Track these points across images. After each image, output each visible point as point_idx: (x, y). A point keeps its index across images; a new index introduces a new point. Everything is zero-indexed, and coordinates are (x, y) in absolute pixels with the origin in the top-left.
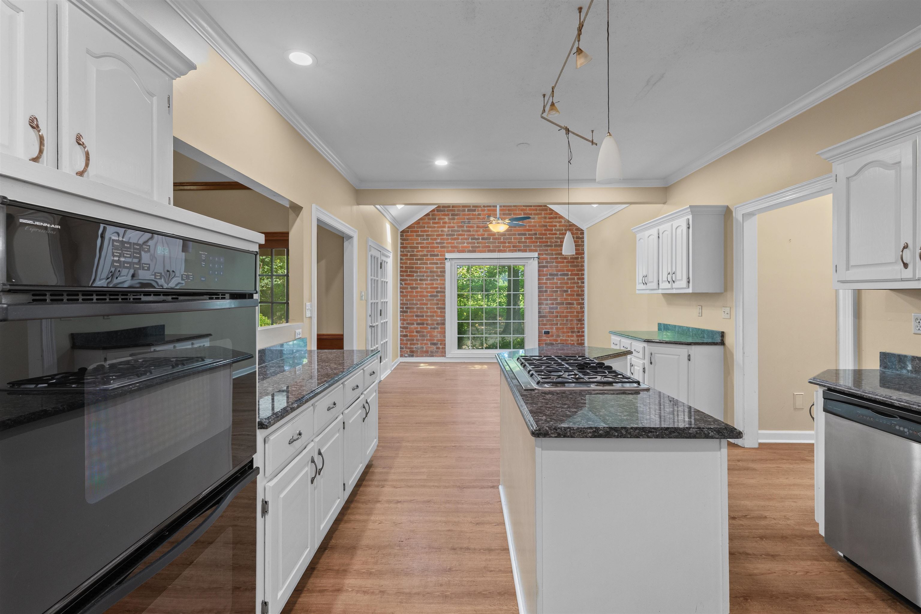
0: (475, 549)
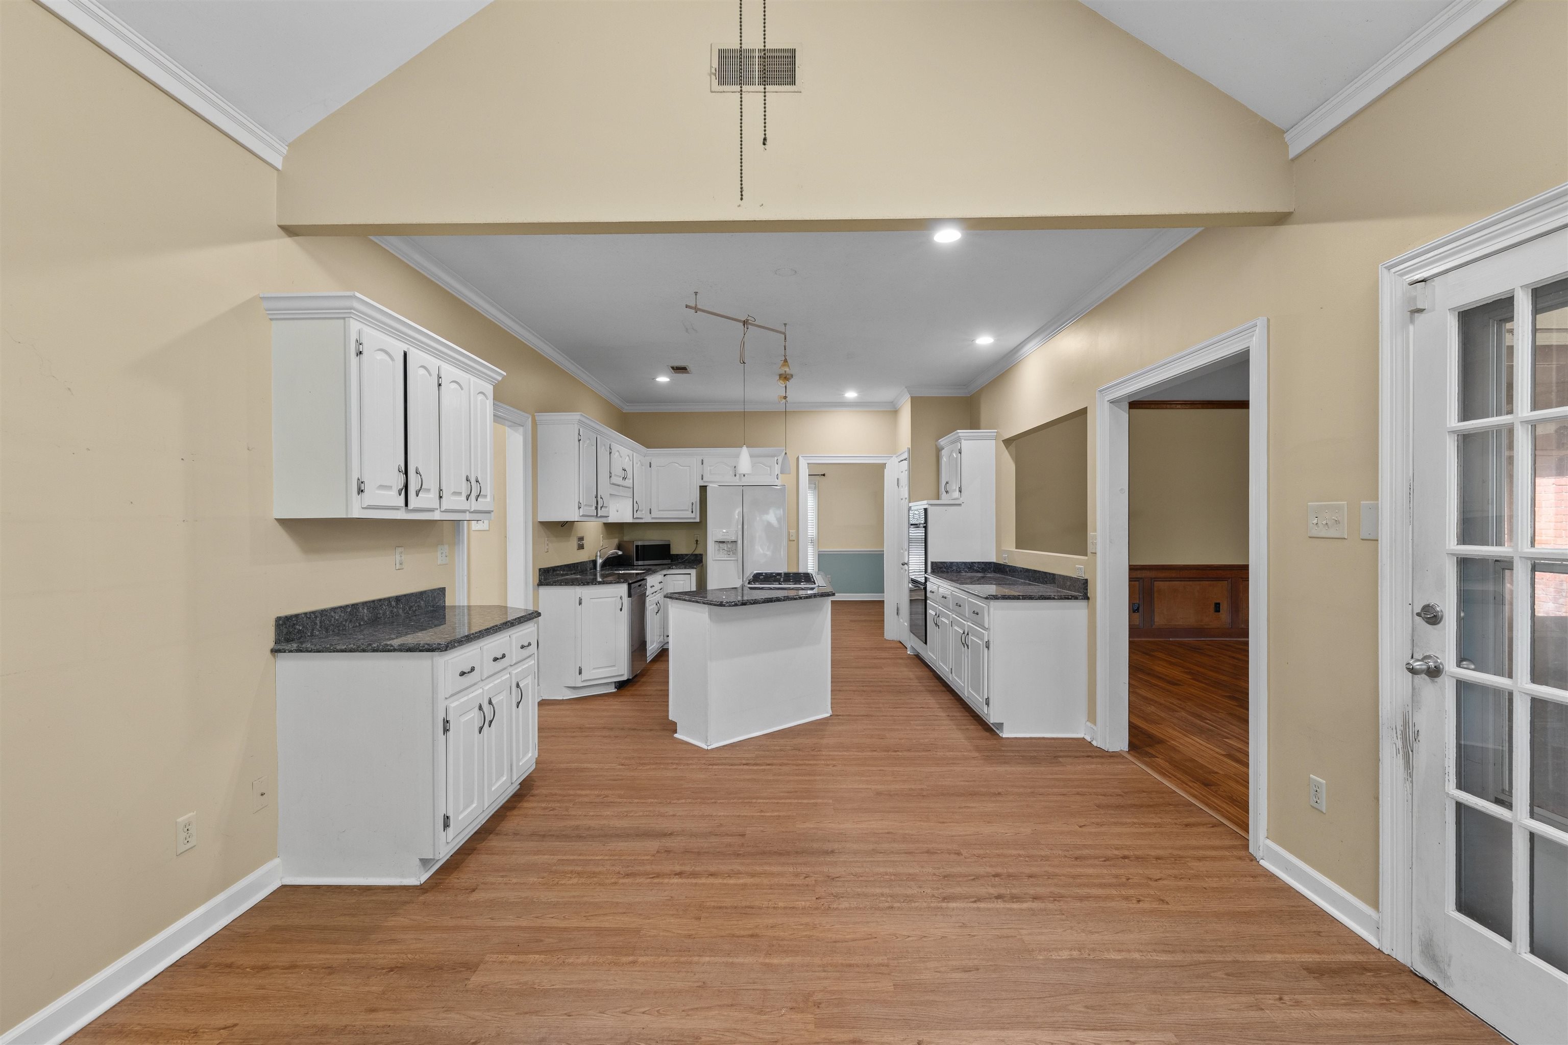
0: (851, 691)
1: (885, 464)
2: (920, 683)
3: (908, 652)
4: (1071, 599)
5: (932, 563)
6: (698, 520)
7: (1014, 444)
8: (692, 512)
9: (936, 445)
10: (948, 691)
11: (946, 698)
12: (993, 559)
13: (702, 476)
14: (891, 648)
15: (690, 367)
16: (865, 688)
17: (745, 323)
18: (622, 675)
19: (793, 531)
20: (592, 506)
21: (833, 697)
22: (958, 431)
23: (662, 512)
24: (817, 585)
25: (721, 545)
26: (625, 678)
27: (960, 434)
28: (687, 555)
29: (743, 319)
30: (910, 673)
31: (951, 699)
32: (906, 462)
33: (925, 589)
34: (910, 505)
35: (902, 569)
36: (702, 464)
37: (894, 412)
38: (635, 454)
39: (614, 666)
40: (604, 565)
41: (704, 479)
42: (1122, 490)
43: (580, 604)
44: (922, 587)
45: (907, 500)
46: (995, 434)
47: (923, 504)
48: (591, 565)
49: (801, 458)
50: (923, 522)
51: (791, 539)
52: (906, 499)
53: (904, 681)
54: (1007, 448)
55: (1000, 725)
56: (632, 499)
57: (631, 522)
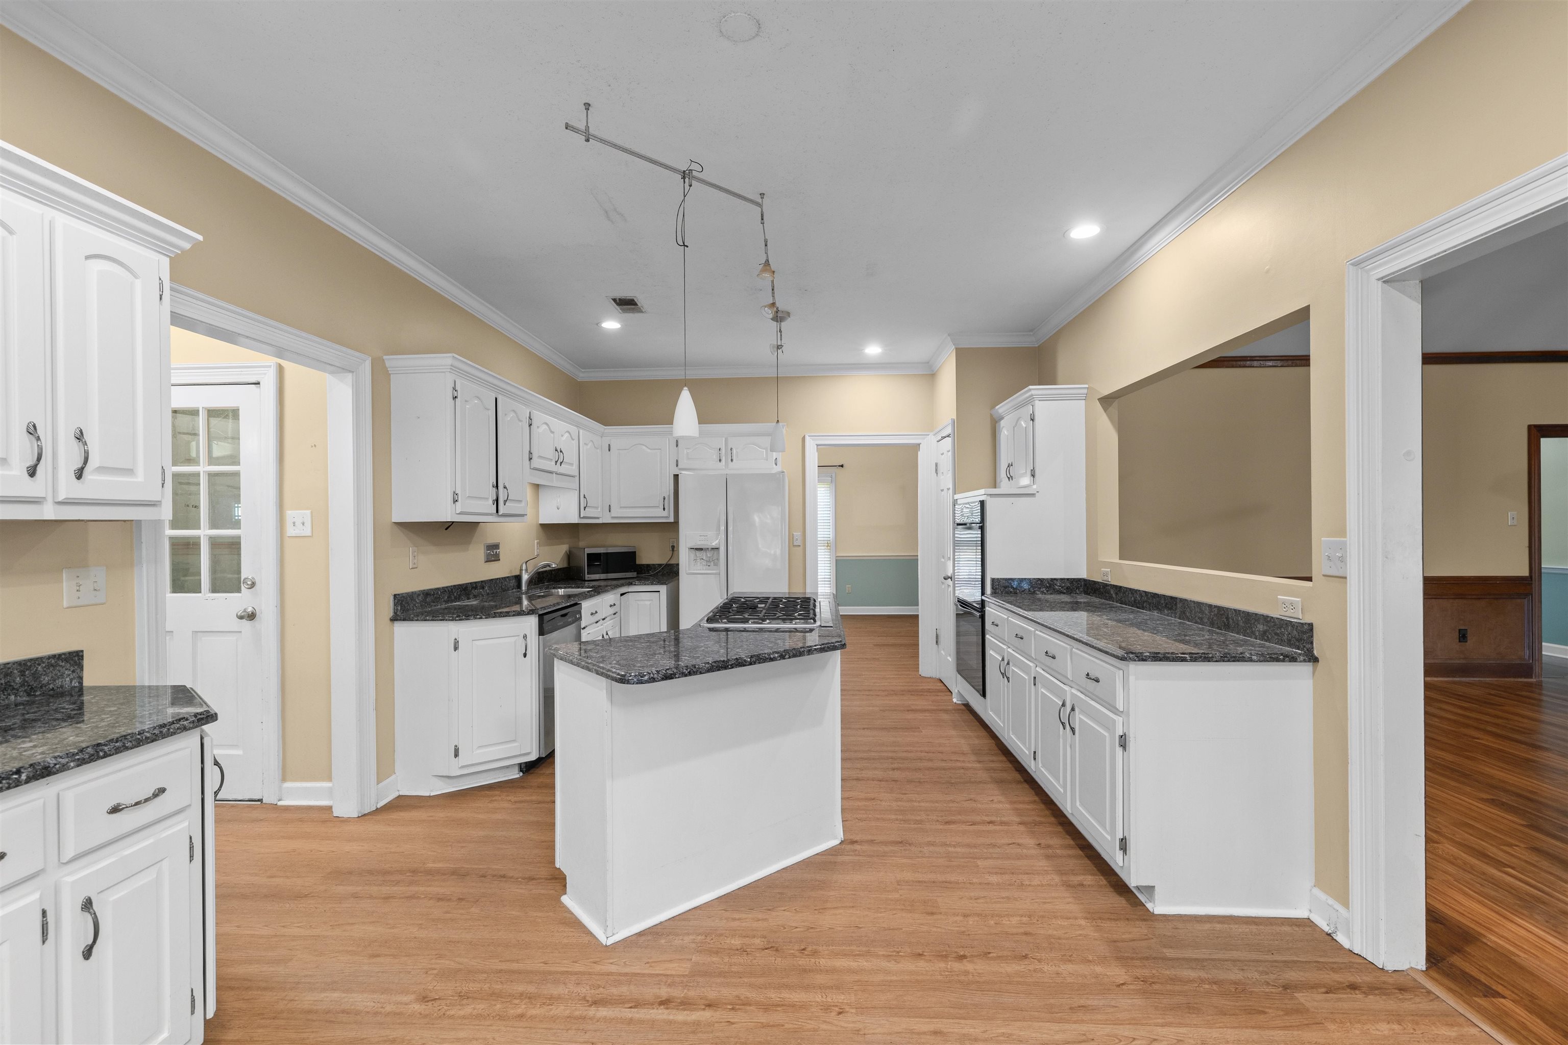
0: (873, 780)
1: (919, 445)
2: (979, 762)
3: (955, 700)
4: (1283, 661)
5: (993, 580)
6: (672, 520)
7: (1116, 404)
8: (664, 509)
9: (991, 415)
10: (1025, 781)
11: (1027, 799)
12: (1083, 574)
13: (677, 461)
14: (929, 691)
15: (641, 300)
16: (896, 775)
17: (685, 175)
18: (528, 754)
19: (797, 534)
20: (487, 499)
21: (847, 795)
22: (1031, 387)
23: (625, 510)
24: (818, 623)
25: (698, 553)
26: (533, 757)
27: (1033, 392)
28: (660, 565)
29: (684, 168)
30: (963, 741)
31: (1035, 801)
32: (949, 440)
33: (983, 617)
34: (956, 497)
35: (943, 583)
36: (677, 446)
37: (930, 376)
38: (581, 431)
39: (514, 741)
40: (532, 582)
41: (680, 466)
42: (1408, 453)
43: (456, 649)
44: (978, 614)
45: (951, 491)
46: (1085, 391)
47: (979, 494)
48: (513, 583)
49: (807, 438)
50: (978, 520)
51: (795, 544)
52: (948, 489)
53: (954, 757)
54: (1105, 411)
55: (1150, 890)
56: (577, 492)
57: (576, 522)
